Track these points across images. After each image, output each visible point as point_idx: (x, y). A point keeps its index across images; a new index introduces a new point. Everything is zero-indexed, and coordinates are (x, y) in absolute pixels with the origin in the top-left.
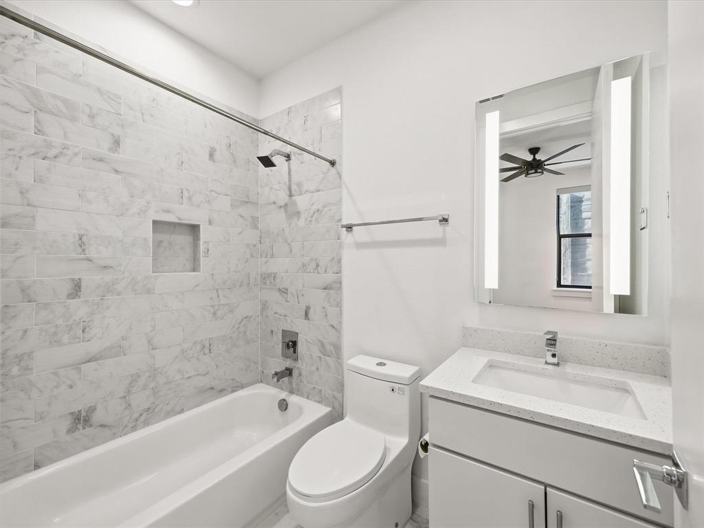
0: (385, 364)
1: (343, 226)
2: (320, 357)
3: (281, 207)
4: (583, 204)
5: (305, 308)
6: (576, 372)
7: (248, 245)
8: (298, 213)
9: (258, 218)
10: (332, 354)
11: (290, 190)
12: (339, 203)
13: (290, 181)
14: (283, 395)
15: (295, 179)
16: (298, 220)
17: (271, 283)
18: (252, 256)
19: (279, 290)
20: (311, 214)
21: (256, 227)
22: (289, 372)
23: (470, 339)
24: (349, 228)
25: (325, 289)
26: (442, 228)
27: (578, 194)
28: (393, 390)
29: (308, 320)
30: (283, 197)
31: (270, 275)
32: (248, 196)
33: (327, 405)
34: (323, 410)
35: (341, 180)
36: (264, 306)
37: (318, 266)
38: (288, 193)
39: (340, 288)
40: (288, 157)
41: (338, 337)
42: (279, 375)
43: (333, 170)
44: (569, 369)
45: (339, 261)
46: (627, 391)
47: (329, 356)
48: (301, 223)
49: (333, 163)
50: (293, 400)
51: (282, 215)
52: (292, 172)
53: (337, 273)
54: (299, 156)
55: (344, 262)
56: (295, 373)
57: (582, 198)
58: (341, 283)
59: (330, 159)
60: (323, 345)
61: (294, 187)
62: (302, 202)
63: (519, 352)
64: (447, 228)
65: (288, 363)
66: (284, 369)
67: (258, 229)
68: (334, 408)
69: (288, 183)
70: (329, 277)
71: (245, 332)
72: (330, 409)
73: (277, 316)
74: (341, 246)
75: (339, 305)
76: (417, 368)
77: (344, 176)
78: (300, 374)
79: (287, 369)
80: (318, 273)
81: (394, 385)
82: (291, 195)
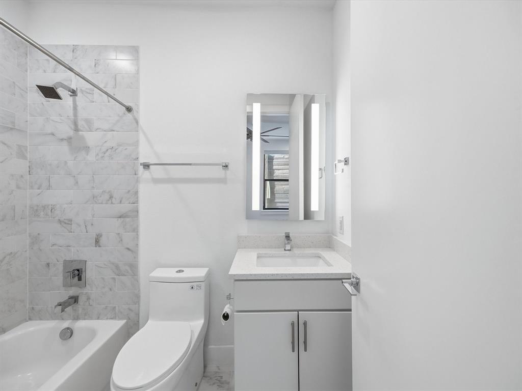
0: (183, 271)
1: (141, 164)
2: (114, 279)
3: (62, 140)
4: (274, 161)
5: (95, 236)
6: (299, 252)
7: (12, 175)
8: (87, 149)
9: (27, 147)
10: (128, 272)
11: (75, 124)
12: (136, 144)
13: (75, 115)
14: (66, 324)
15: (82, 114)
16: (87, 155)
17: (47, 215)
18: (18, 187)
19: (60, 221)
20: (104, 149)
21: (24, 157)
22: (75, 299)
23: (243, 243)
24: (146, 166)
25: (120, 217)
26: (224, 171)
27: (271, 155)
28: (192, 288)
29: (100, 246)
30: (66, 130)
31: (44, 207)
32: (13, 123)
33: (120, 319)
34: (118, 324)
35: (138, 124)
36: (35, 240)
37: (111, 197)
38: (73, 127)
39: (137, 216)
40: (74, 93)
41: (135, 257)
42: (63, 305)
43: (129, 115)
44: (296, 251)
45: (136, 193)
46: (320, 257)
47: (124, 275)
48: (91, 157)
49: (129, 109)
50: (81, 324)
51: (65, 147)
52: (79, 108)
53: (134, 203)
54: (88, 95)
55: (141, 194)
56: (82, 300)
57: (273, 157)
58: (138, 212)
59: (127, 104)
60: (117, 267)
61: (81, 123)
62: (91, 138)
63: (271, 247)
64: (227, 171)
65: (73, 292)
66: (67, 298)
67: (27, 159)
68: (129, 319)
69: (72, 117)
70: (125, 207)
71: (8, 270)
72: (125, 321)
73: (55, 247)
74: (137, 181)
75: (136, 230)
76: (207, 269)
77: (141, 122)
78: (88, 299)
79: (71, 298)
80: (112, 203)
81: (193, 284)
82: (77, 129)
